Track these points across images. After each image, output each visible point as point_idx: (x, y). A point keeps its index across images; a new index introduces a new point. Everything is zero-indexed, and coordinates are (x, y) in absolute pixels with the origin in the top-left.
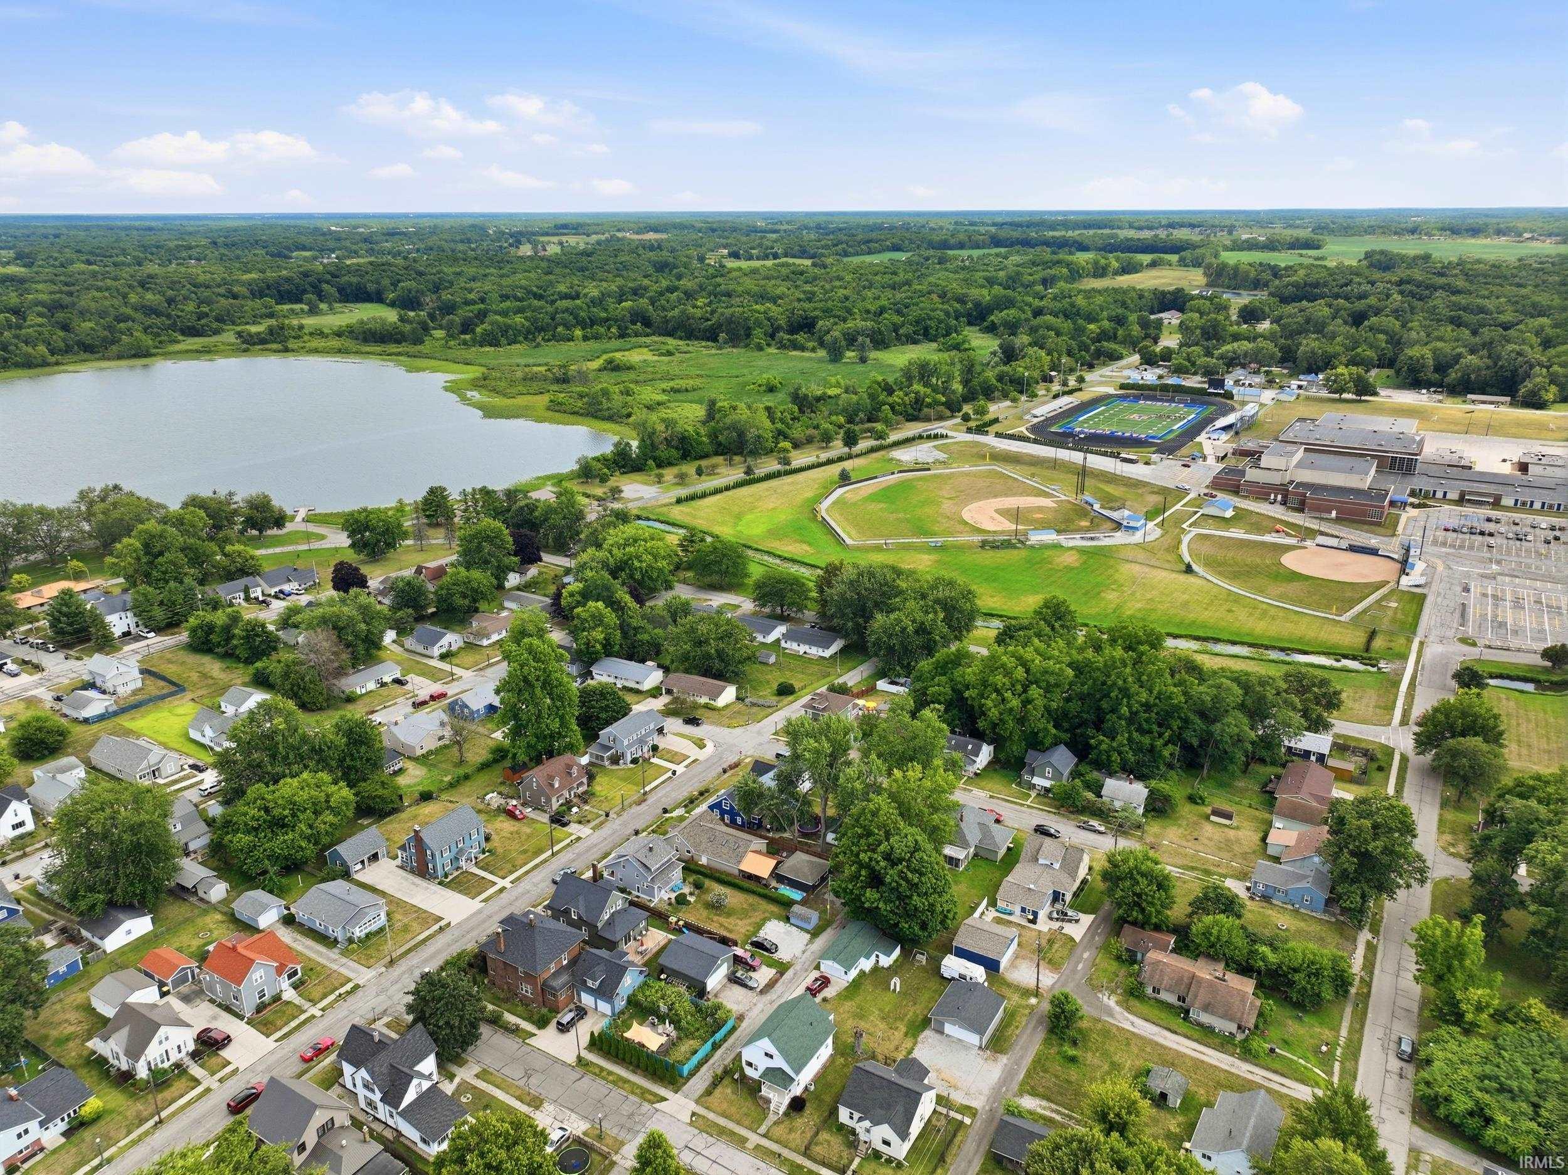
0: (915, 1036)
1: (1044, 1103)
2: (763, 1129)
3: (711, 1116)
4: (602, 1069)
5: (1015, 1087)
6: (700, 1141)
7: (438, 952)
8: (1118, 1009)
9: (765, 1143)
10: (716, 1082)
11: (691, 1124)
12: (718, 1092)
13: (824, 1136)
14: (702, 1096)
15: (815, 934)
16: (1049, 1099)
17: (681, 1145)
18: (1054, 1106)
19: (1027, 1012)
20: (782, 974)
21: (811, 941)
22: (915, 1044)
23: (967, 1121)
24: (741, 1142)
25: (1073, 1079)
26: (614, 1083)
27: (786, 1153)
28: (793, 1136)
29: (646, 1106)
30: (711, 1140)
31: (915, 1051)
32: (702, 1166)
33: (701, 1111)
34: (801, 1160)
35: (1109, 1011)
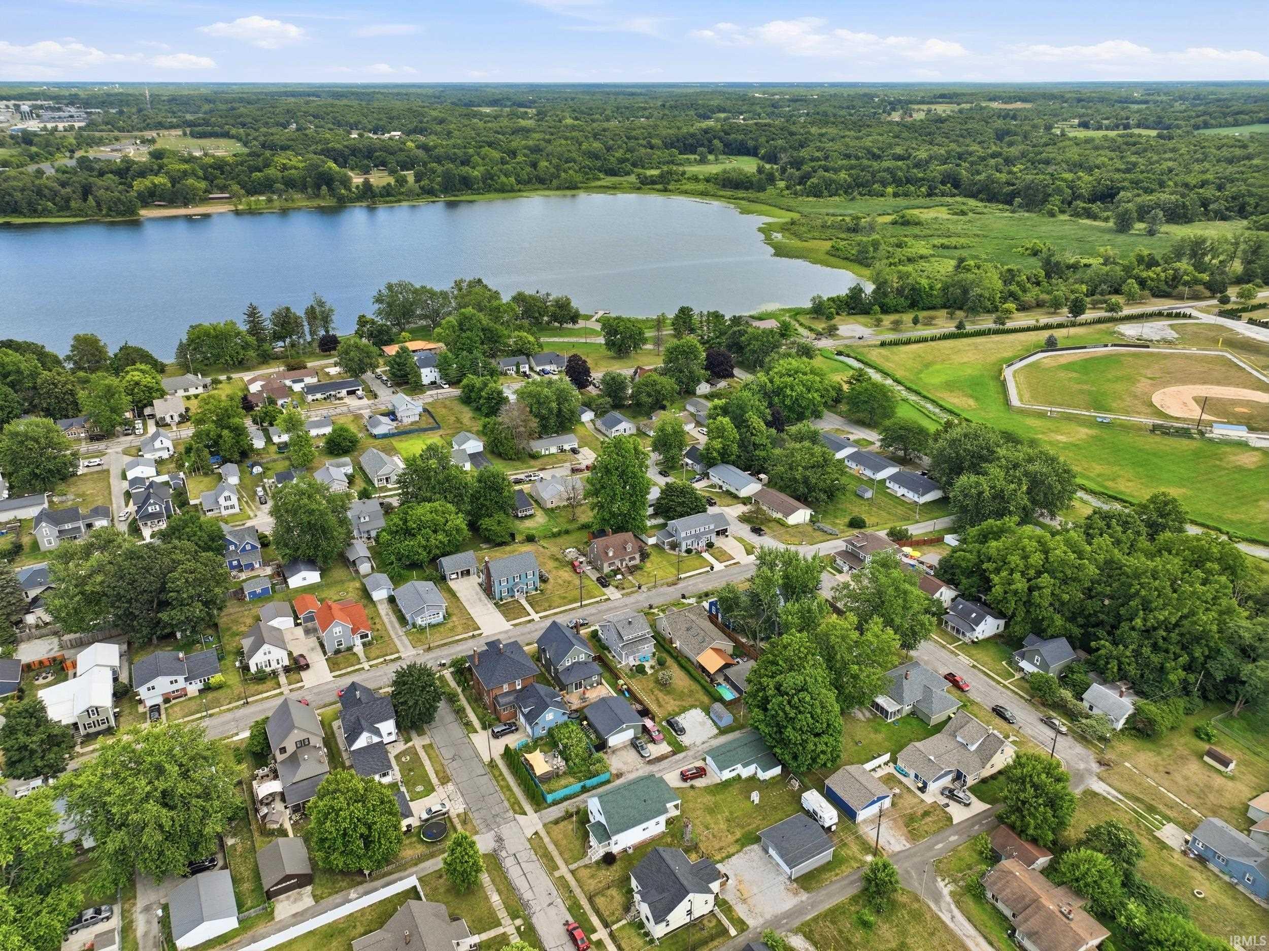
0: (743, 846)
1: (812, 949)
2: (573, 866)
3: (547, 840)
4: (501, 774)
5: (796, 923)
6: (527, 855)
7: (458, 652)
8: (948, 899)
9: (569, 878)
10: (568, 816)
11: (529, 840)
12: (562, 824)
13: (613, 892)
14: (550, 822)
15: (723, 731)
16: (818, 948)
17: (512, 851)
19: (855, 865)
20: (674, 753)
21: (715, 737)
22: (739, 852)
23: (733, 932)
24: (552, 867)
25: (855, 940)
26: (502, 787)
27: (577, 891)
28: (590, 881)
29: (511, 812)
30: (534, 857)
31: (734, 858)
32: (514, 873)
33: (543, 833)
34: (584, 902)
35: (937, 897)
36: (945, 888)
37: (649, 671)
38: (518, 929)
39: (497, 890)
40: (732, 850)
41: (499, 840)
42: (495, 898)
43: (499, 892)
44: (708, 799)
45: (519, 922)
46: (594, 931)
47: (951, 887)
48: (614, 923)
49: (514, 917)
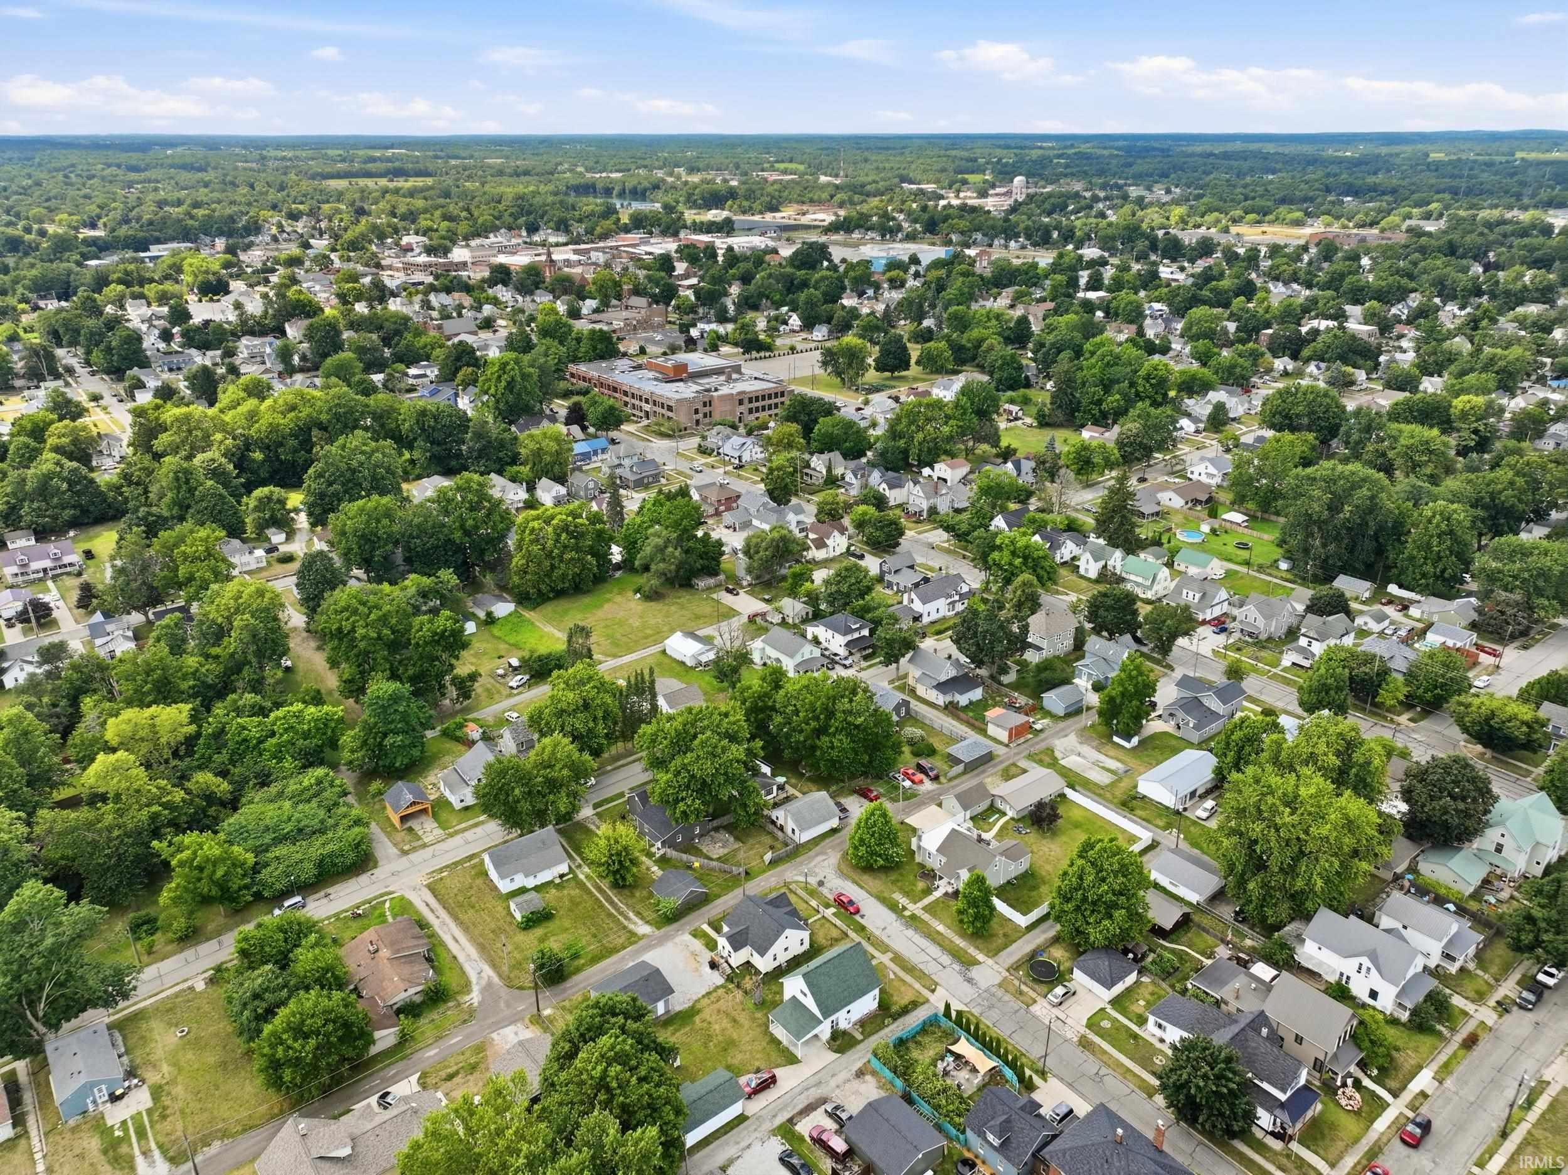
0: (693, 1007)
1: (631, 927)
3: (917, 986)
5: (641, 943)
6: (930, 968)
9: (876, 953)
10: (905, 1011)
11: (936, 984)
12: (904, 1001)
14: (922, 1003)
16: (625, 928)
17: (948, 970)
18: (626, 923)
20: (791, 1121)
22: (698, 1001)
23: (705, 927)
24: (898, 959)
25: (588, 937)
27: (862, 942)
29: (974, 1011)
30: (921, 966)
31: (703, 993)
32: (934, 951)
33: (926, 993)
34: (852, 934)
35: (488, 989)
36: (474, 997)
38: (904, 908)
39: (942, 934)
40: (706, 1001)
41: (970, 981)
42: (941, 928)
43: (938, 933)
44: (737, 1058)
45: (907, 913)
46: (834, 914)
47: (467, 998)
48: (819, 919)
49: (913, 917)
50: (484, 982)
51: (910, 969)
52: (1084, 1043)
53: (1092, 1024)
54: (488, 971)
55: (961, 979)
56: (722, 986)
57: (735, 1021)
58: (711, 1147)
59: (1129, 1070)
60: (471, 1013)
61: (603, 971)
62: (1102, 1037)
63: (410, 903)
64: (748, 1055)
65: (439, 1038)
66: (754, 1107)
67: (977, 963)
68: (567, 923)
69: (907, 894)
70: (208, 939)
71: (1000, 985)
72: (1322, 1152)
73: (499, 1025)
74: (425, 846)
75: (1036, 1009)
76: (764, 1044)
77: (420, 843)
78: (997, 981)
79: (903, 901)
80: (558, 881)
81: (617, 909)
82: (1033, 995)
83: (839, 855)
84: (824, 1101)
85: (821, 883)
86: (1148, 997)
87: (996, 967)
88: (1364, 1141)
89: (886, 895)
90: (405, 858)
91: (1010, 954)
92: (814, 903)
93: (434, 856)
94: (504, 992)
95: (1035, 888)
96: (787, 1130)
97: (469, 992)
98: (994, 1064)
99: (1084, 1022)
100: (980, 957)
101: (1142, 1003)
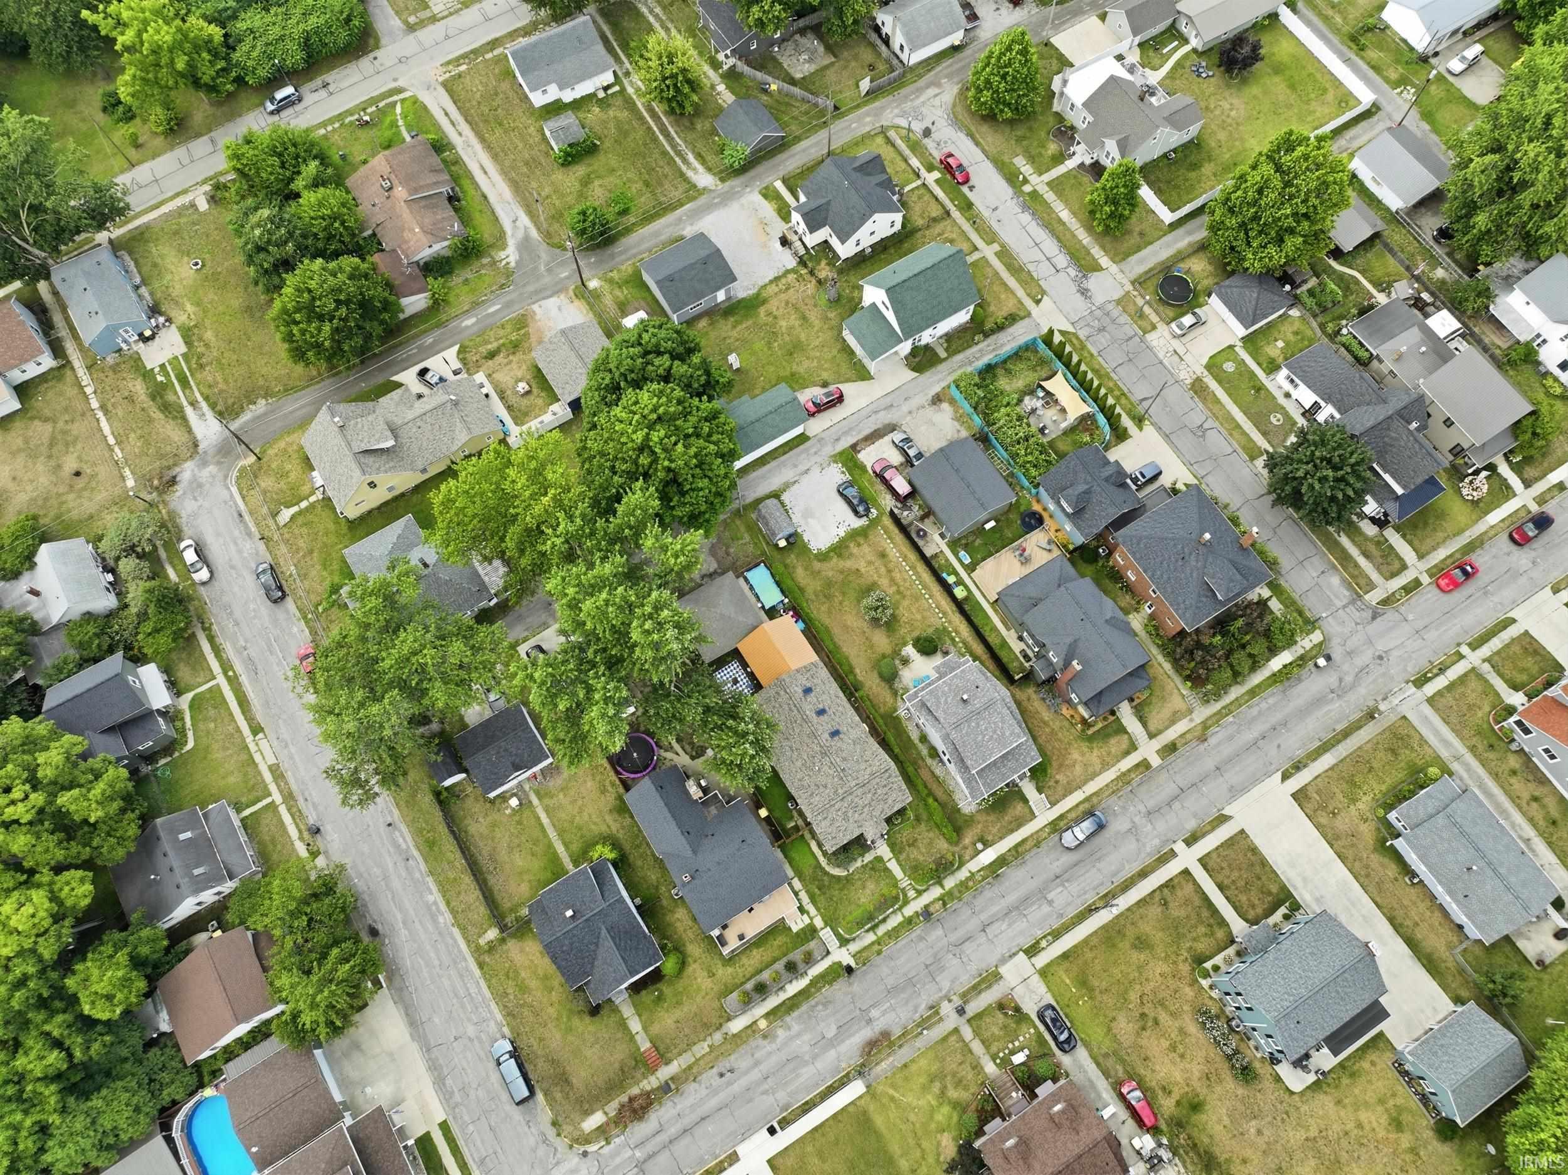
1: (690, 174)
3: (1021, 293)
6: (1041, 271)
7: (1303, 713)
9: (980, 243)
10: (1001, 327)
11: (1044, 293)
12: (1004, 312)
14: (1022, 318)
15: (774, 497)
16: (682, 175)
17: (1062, 274)
18: (684, 168)
19: (614, 274)
20: (854, 447)
22: (765, 287)
23: (779, 185)
24: (1005, 254)
25: (640, 185)
27: (966, 226)
28: (953, 236)
29: (1082, 334)
30: (1030, 267)
31: (771, 277)
32: (1050, 246)
33: (1029, 303)
34: (955, 214)
35: (525, 245)
36: (510, 255)
37: (909, 650)
38: (1026, 181)
39: (1064, 224)
40: (773, 289)
41: (1084, 292)
42: (1065, 215)
43: (1060, 220)
44: (803, 366)
45: (1027, 188)
46: (937, 181)
47: (502, 254)
48: (917, 188)
49: (1035, 194)
50: (520, 234)
51: (1016, 269)
52: (1198, 388)
53: (1213, 366)
54: (524, 220)
55: (1074, 289)
56: (793, 271)
57: (804, 318)
58: (768, 467)
59: (1238, 426)
60: (509, 273)
61: (657, 234)
62: (1220, 382)
63: (425, 108)
64: (815, 364)
65: (476, 305)
66: (815, 426)
67: (1097, 268)
68: (613, 162)
69: (1032, 159)
70: (198, 135)
71: (1119, 302)
72: (1416, 542)
73: (542, 294)
74: (434, 19)
75: (1151, 337)
76: (835, 352)
77: (427, 14)
78: (1116, 297)
79: (1026, 169)
80: (601, 94)
81: (674, 146)
82: (1154, 318)
83: (956, 89)
84: (892, 428)
85: (927, 133)
86: (1291, 337)
87: (1119, 276)
88: (1467, 533)
89: (1006, 159)
90: (411, 37)
91: (1141, 261)
92: (915, 162)
93: (447, 37)
94: (544, 253)
95: (1195, 166)
96: (849, 458)
97: (504, 247)
98: (1089, 410)
99: (1205, 361)
100: (1104, 261)
101: (1280, 344)
